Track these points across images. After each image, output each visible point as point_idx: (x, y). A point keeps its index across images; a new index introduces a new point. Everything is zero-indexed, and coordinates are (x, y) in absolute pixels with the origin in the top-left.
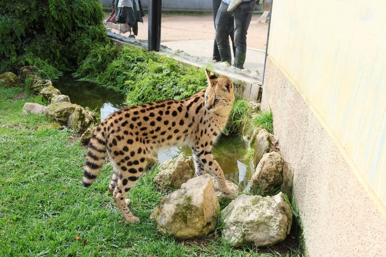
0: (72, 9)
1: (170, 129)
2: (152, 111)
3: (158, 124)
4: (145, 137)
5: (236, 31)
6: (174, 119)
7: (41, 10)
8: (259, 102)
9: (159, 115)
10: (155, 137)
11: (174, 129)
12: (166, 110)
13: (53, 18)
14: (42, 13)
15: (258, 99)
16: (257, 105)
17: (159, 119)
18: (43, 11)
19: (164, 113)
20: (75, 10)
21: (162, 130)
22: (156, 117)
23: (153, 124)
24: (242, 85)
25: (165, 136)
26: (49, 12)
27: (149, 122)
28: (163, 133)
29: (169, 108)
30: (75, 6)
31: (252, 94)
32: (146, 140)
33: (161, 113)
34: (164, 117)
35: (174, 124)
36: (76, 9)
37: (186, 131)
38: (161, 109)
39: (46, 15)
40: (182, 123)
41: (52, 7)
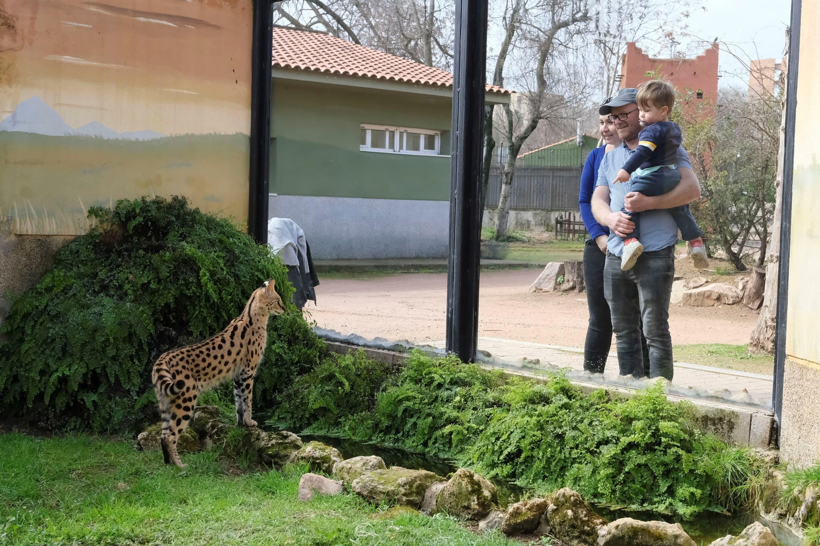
0: (237, 277)
1: (220, 363)
2: (200, 349)
3: (208, 360)
4: (197, 374)
5: (647, 312)
6: (222, 352)
7: (183, 282)
8: (773, 448)
9: (207, 352)
10: (206, 374)
11: (223, 361)
12: (212, 346)
13: (208, 298)
14: (184, 288)
15: (770, 443)
16: (772, 454)
17: (208, 355)
18: (187, 284)
19: (211, 349)
20: (243, 279)
21: (213, 366)
22: (205, 354)
23: (204, 360)
24: (727, 419)
25: (216, 372)
26: (199, 285)
27: (200, 359)
28: (214, 369)
29: (213, 344)
30: (242, 271)
31: (755, 435)
32: (198, 378)
33: (208, 349)
34: (213, 353)
35: (222, 357)
36: (245, 277)
37: (235, 360)
38: (207, 346)
39: (194, 292)
40: (229, 353)
41: (205, 275)
